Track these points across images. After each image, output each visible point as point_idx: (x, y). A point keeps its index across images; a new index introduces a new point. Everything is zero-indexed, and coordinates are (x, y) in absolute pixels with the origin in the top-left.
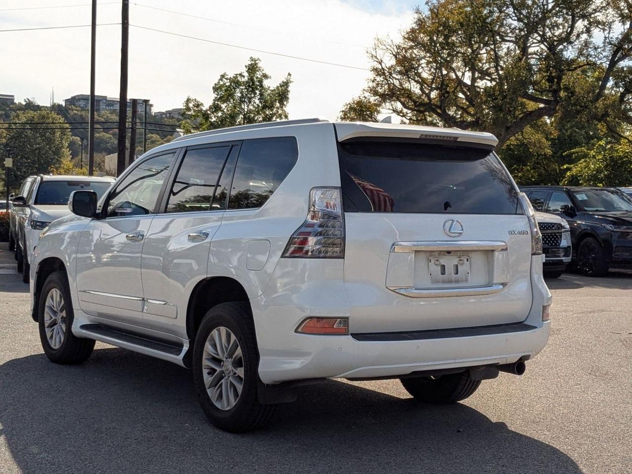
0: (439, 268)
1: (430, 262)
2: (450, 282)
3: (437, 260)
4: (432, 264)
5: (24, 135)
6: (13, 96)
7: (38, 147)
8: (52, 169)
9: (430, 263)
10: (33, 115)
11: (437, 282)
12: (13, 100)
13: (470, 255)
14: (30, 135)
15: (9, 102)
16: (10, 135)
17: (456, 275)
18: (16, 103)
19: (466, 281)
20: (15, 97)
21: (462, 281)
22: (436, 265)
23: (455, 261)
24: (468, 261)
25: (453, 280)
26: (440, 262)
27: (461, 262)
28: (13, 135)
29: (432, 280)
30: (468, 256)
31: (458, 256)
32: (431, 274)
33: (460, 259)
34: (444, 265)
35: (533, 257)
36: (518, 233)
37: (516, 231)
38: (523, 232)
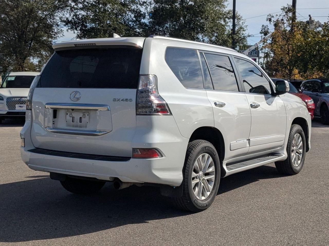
0: (71, 119)
2: (77, 126)
3: (71, 114)
4: (68, 116)
9: (67, 115)
11: (69, 126)
13: (89, 112)
17: (81, 123)
19: (86, 127)
21: (84, 127)
22: (70, 117)
23: (81, 115)
24: (88, 116)
25: (79, 125)
27: (84, 116)
29: (67, 124)
30: (89, 113)
31: (82, 112)
32: (67, 121)
33: (84, 114)
34: (74, 117)
35: (137, 116)
36: (122, 100)
37: (120, 99)
38: (126, 100)
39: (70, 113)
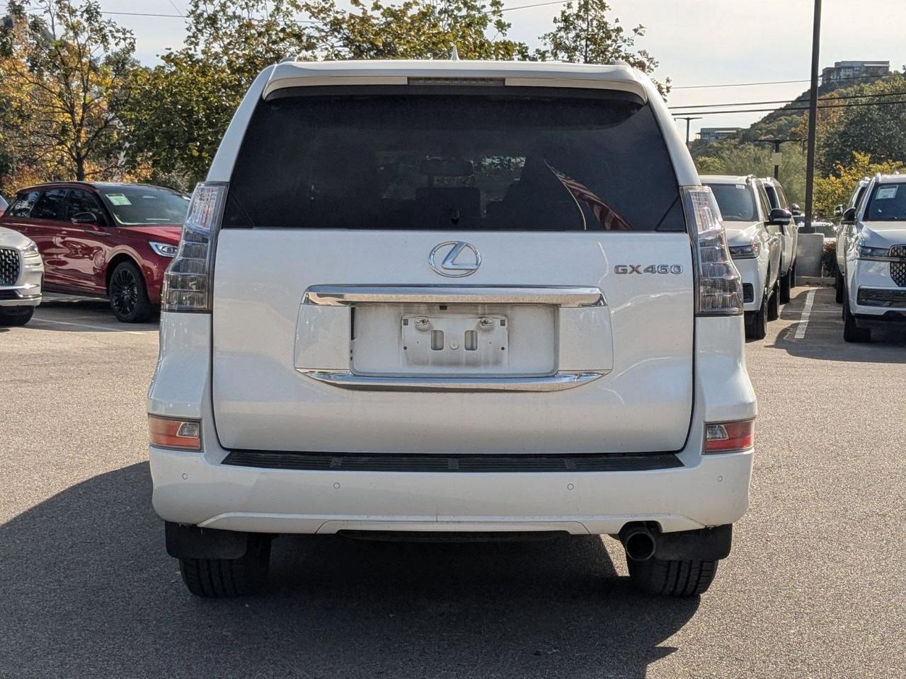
0: (428, 338)
1: (406, 324)
2: (456, 364)
3: (423, 321)
4: (409, 329)
5: (868, 117)
6: (888, 62)
7: (888, 135)
8: (838, 167)
9: (404, 327)
10: (882, 89)
11: (420, 363)
12: (888, 68)
13: (509, 312)
14: (877, 117)
15: (880, 72)
16: (848, 119)
17: (471, 352)
18: (891, 72)
19: (497, 362)
20: (890, 64)
21: (487, 363)
22: (421, 331)
23: (471, 323)
24: (503, 324)
25: (464, 360)
26: (430, 324)
27: (486, 327)
28: (853, 119)
29: (408, 359)
30: (505, 316)
31: (477, 314)
32: (405, 348)
33: (483, 320)
34: (442, 332)
35: (699, 319)
36: (646, 270)
37: (639, 266)
38: (664, 269)
39: (421, 319)
